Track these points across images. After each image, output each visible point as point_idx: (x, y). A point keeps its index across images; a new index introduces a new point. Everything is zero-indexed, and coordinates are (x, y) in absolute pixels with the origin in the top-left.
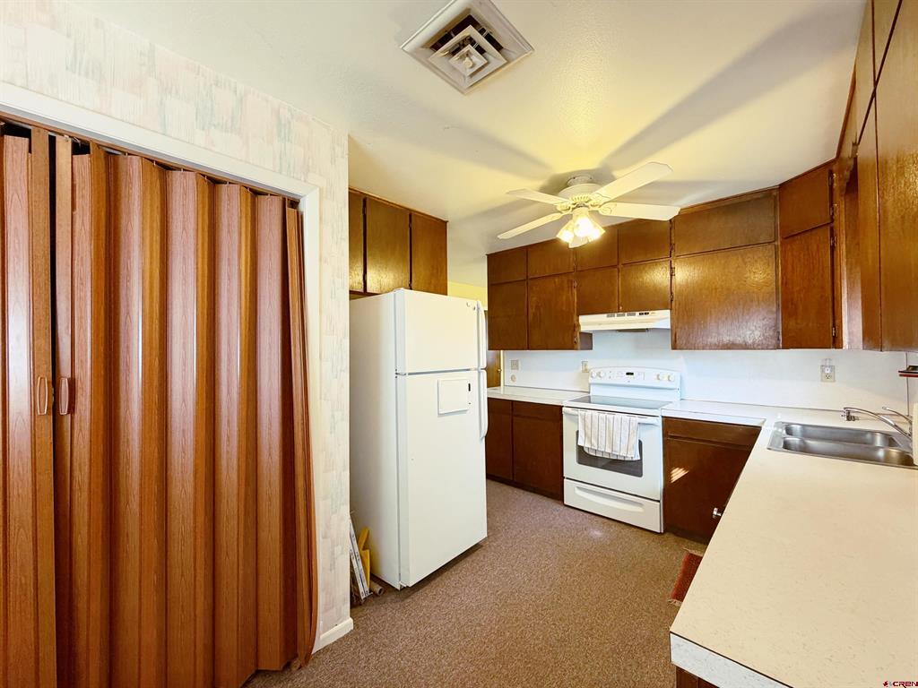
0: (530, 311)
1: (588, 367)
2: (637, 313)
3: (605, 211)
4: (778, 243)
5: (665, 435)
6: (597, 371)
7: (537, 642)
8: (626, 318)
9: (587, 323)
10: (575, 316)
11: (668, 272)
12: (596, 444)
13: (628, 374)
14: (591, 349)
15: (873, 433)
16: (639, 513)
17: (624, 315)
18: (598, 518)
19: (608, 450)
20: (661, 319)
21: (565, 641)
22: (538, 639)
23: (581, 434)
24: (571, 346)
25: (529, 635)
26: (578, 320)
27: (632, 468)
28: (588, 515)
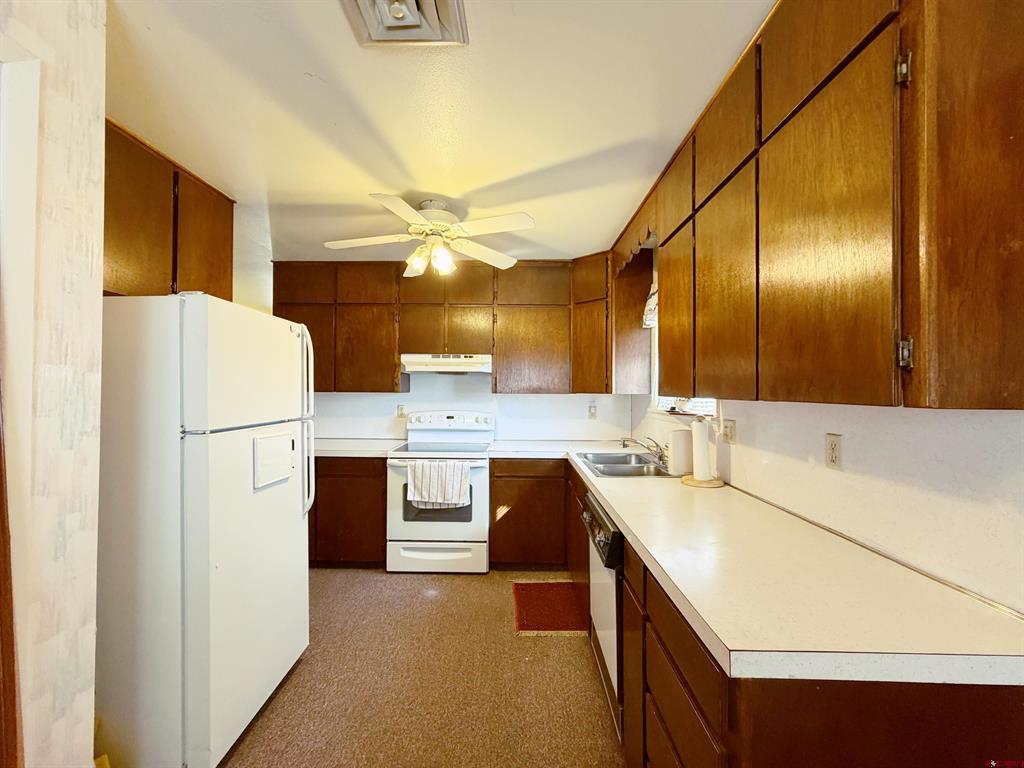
0: (339, 343)
1: (405, 412)
2: (462, 356)
3: (456, 245)
4: (571, 307)
5: (492, 475)
6: (417, 415)
7: (418, 745)
8: (451, 360)
9: (411, 362)
10: (396, 354)
11: (491, 318)
12: (427, 497)
13: (448, 418)
14: (409, 391)
15: (630, 455)
16: (468, 558)
17: (449, 357)
18: (427, 576)
19: (440, 500)
20: (483, 363)
21: (447, 725)
22: (418, 740)
23: (410, 487)
24: (392, 388)
25: (406, 743)
26: (399, 359)
27: (462, 514)
28: (415, 576)
